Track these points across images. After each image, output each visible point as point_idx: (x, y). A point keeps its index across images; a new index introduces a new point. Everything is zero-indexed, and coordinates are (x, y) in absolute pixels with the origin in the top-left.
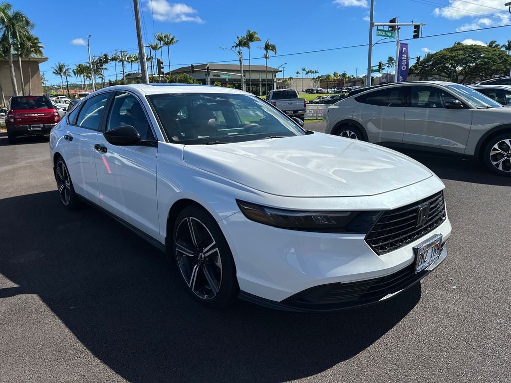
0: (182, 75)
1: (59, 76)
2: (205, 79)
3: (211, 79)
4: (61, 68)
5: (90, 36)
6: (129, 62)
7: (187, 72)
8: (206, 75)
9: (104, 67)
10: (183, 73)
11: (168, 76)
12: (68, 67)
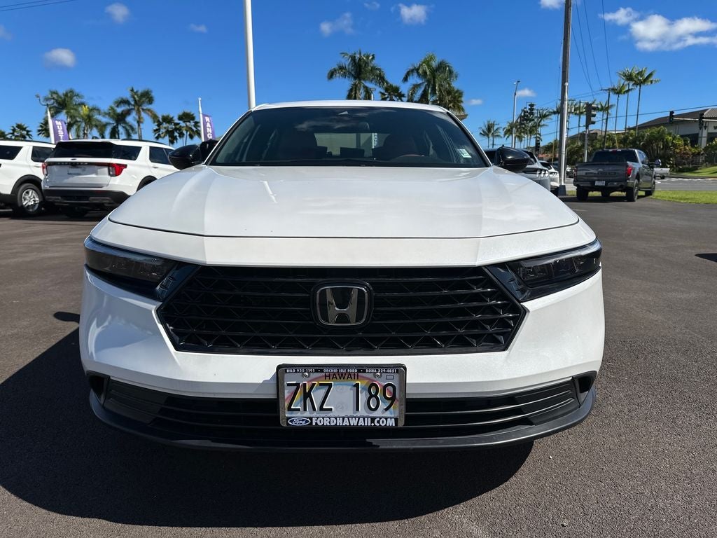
0: (655, 130)
1: (486, 137)
2: (698, 134)
3: (709, 134)
4: (490, 128)
5: (519, 82)
6: (576, 114)
7: (664, 125)
8: (700, 128)
9: (542, 123)
10: (658, 126)
11: (632, 131)
12: (498, 126)
